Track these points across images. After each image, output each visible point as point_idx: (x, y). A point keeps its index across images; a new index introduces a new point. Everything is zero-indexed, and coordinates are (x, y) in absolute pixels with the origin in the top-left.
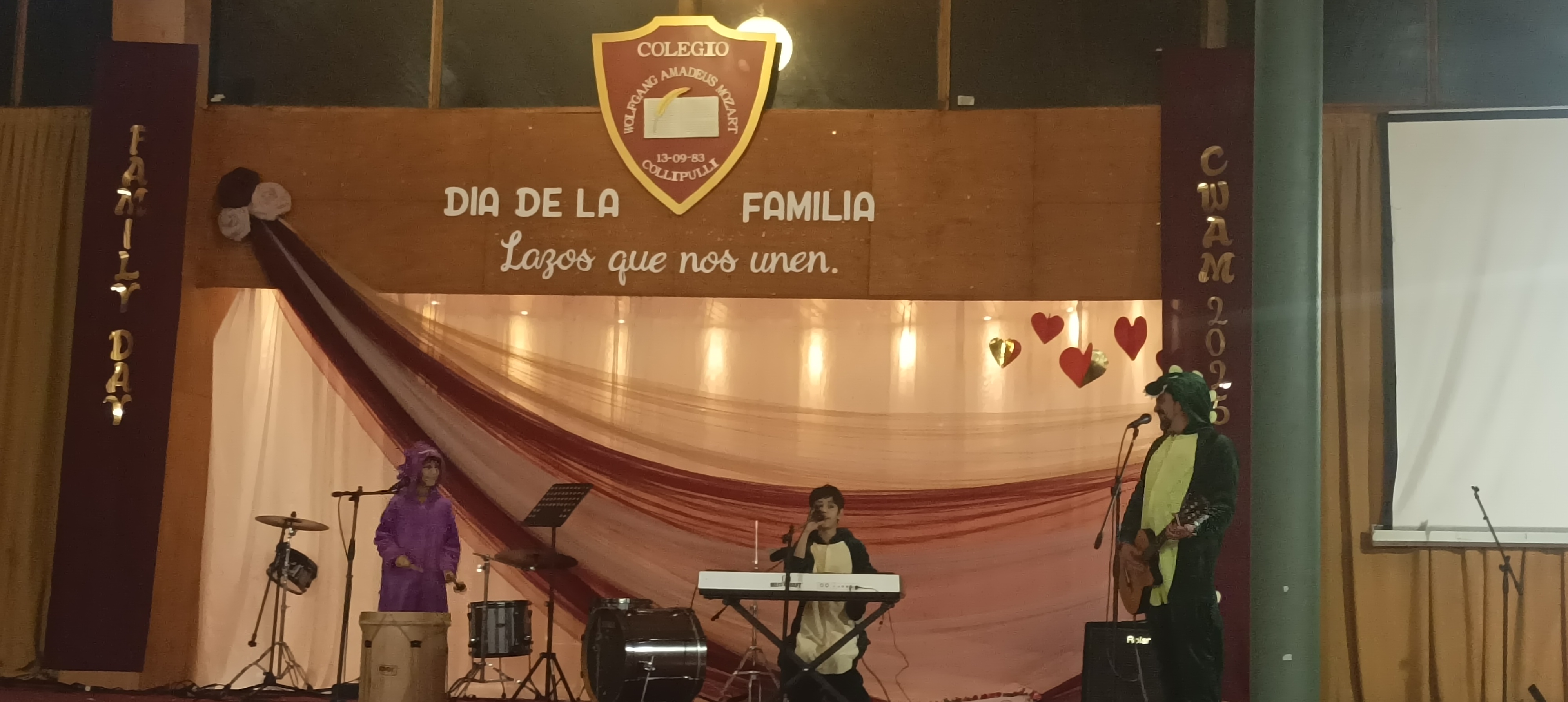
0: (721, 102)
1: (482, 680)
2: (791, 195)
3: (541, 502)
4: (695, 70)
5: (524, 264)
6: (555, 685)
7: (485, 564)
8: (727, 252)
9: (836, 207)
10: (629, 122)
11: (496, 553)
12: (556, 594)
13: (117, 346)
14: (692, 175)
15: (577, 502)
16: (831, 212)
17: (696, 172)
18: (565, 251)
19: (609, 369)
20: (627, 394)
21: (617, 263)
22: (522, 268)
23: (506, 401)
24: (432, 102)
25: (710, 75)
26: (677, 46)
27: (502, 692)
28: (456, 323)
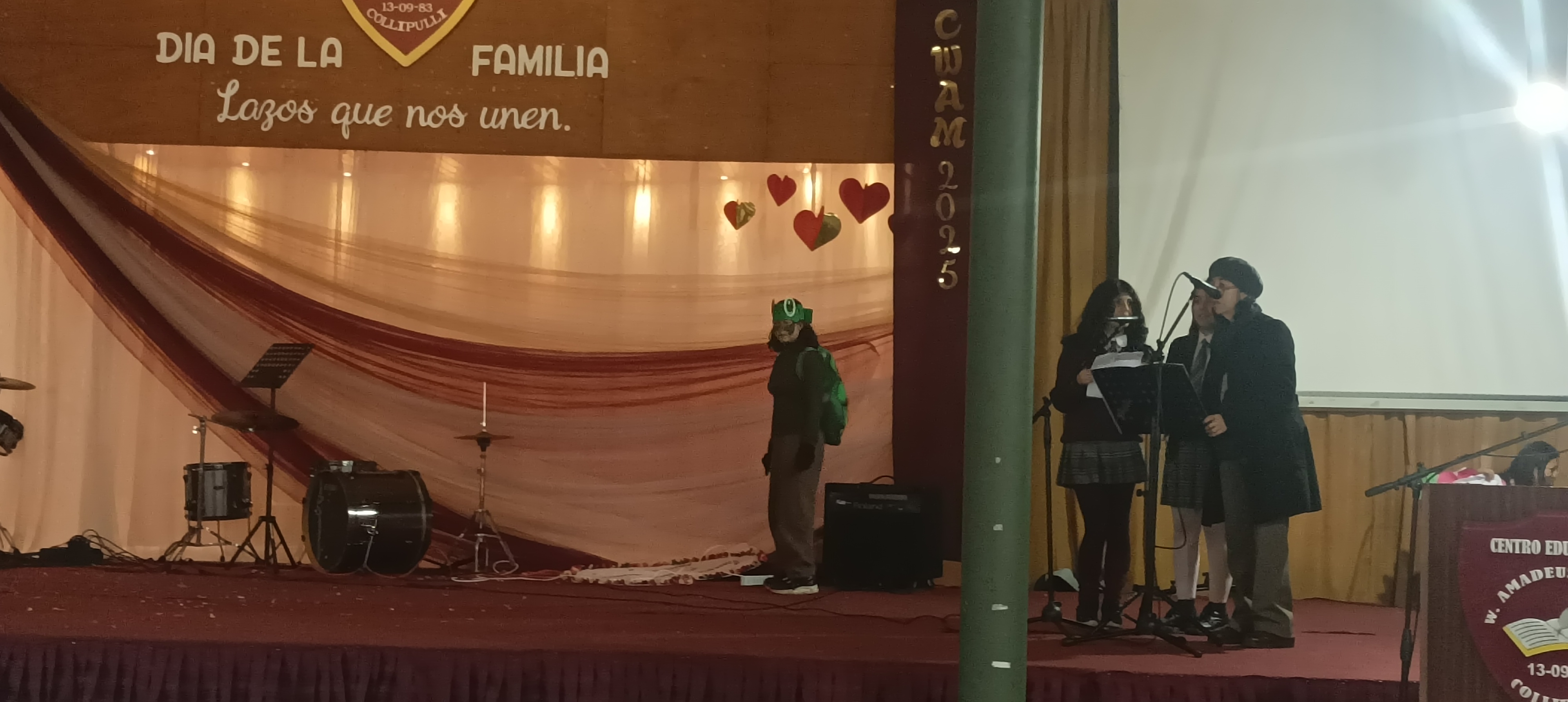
1: (198, 544)
2: (522, 49)
3: (260, 362)
5: (241, 115)
6: (274, 549)
7: (202, 426)
8: (455, 108)
9: (569, 62)
11: (214, 414)
12: (276, 455)
14: (420, 26)
15: (297, 363)
16: (563, 68)
17: (424, 23)
18: (285, 102)
19: (333, 226)
20: (349, 251)
21: (340, 116)
22: (239, 119)
23: (223, 258)
27: (220, 554)
28: (167, 175)
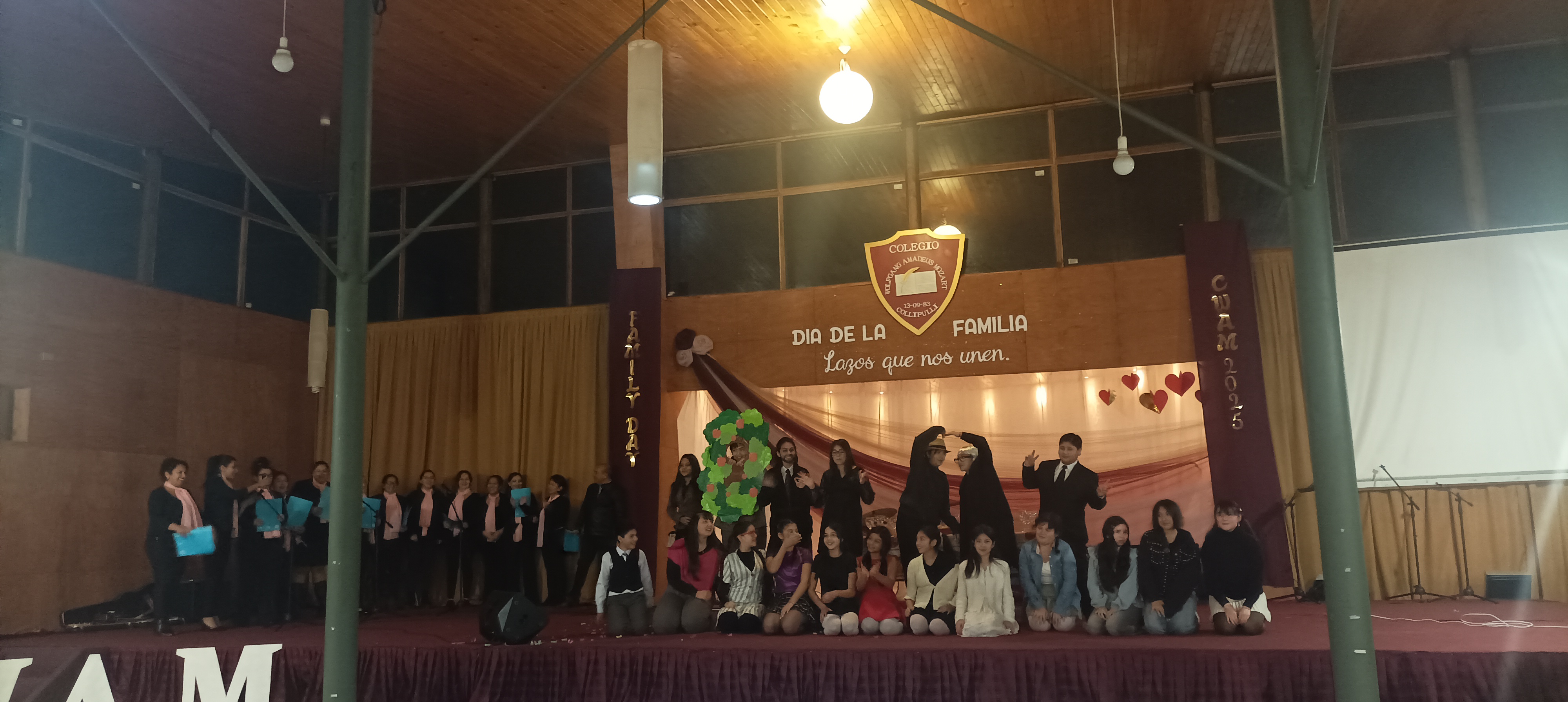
0: (936, 273)
2: (979, 320)
4: (921, 257)
5: (837, 367)
8: (947, 353)
9: (1005, 324)
10: (888, 288)
13: (630, 425)
14: (925, 314)
16: (1002, 328)
17: (926, 312)
18: (858, 360)
19: (876, 418)
21: (887, 363)
22: (836, 370)
24: (782, 285)
25: (930, 260)
26: (911, 245)
